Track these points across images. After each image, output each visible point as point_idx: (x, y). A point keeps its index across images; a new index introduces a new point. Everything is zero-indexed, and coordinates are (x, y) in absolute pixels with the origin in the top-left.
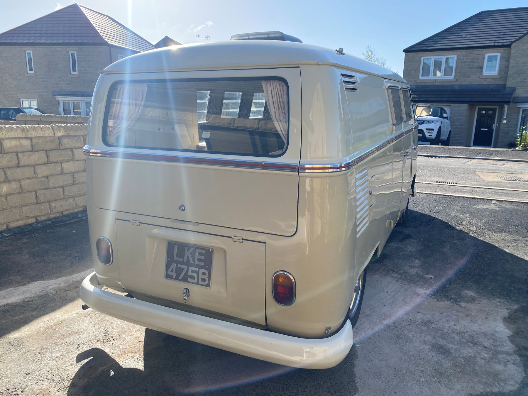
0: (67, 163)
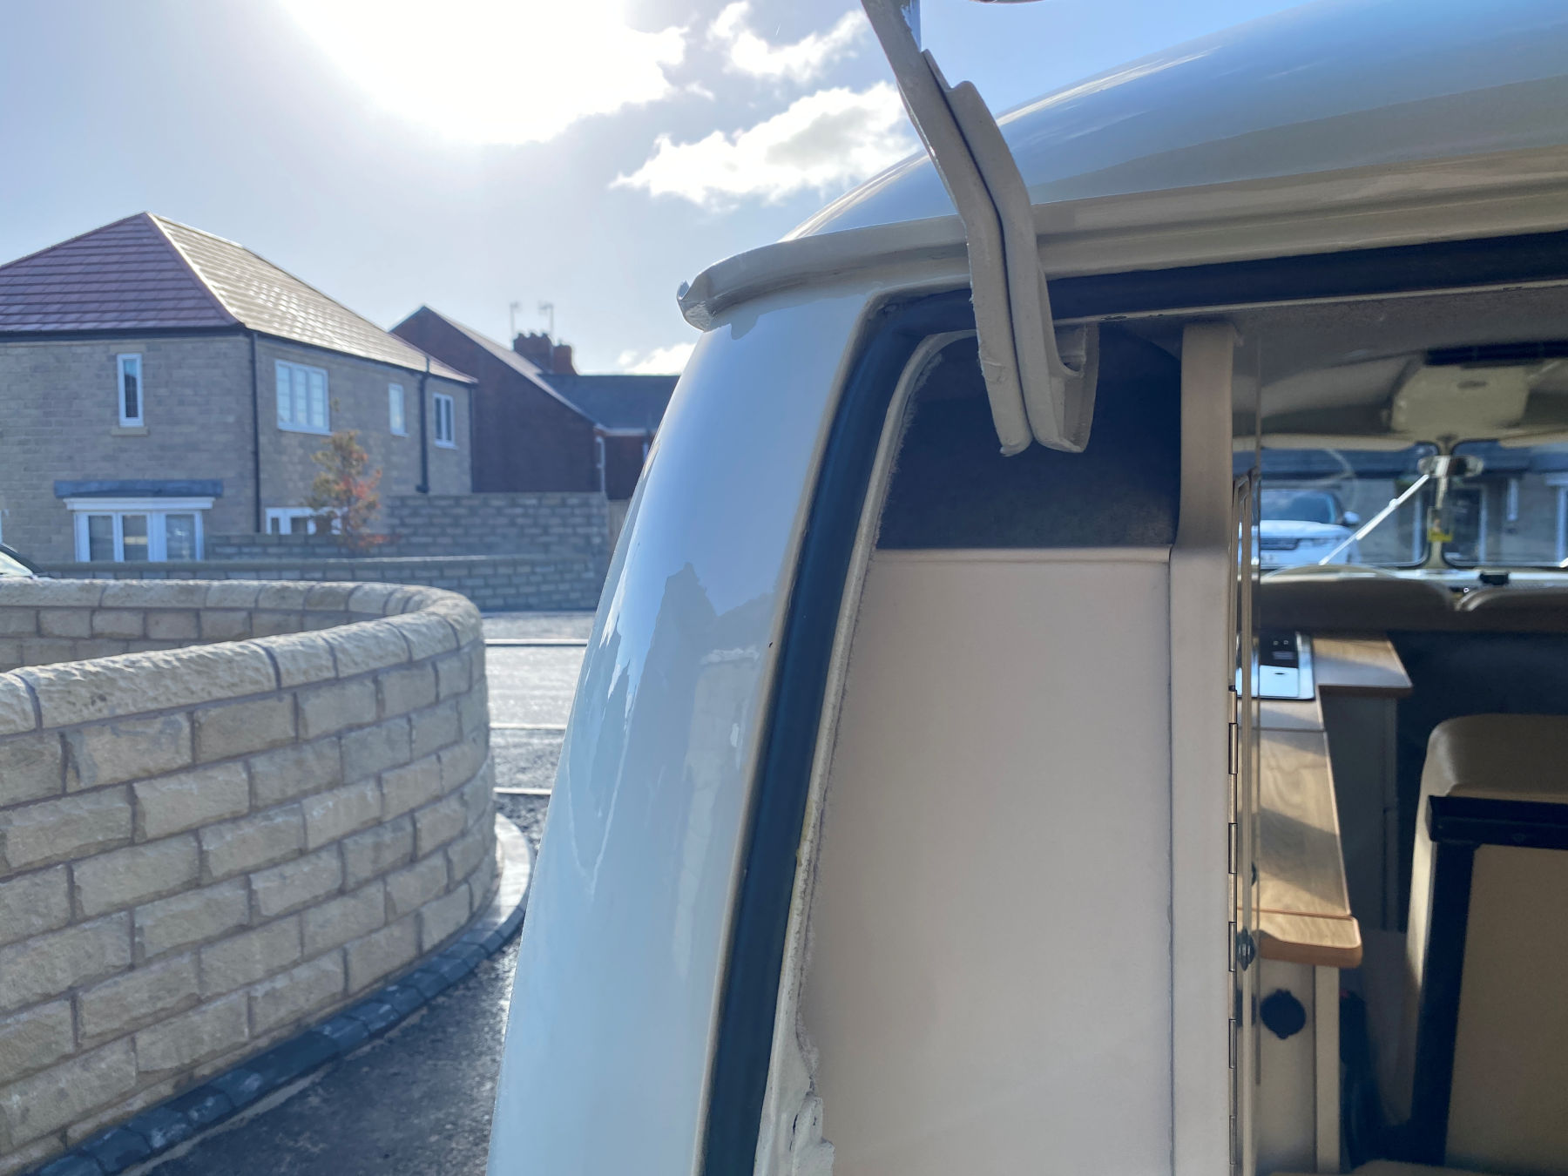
0: (102, 858)
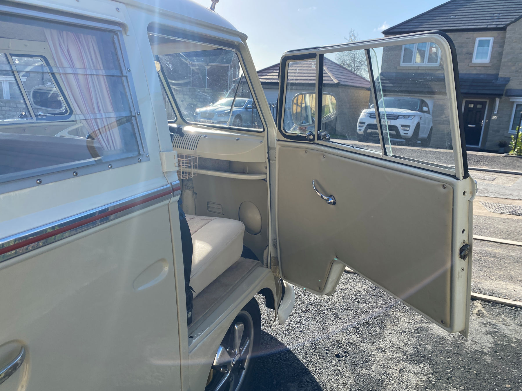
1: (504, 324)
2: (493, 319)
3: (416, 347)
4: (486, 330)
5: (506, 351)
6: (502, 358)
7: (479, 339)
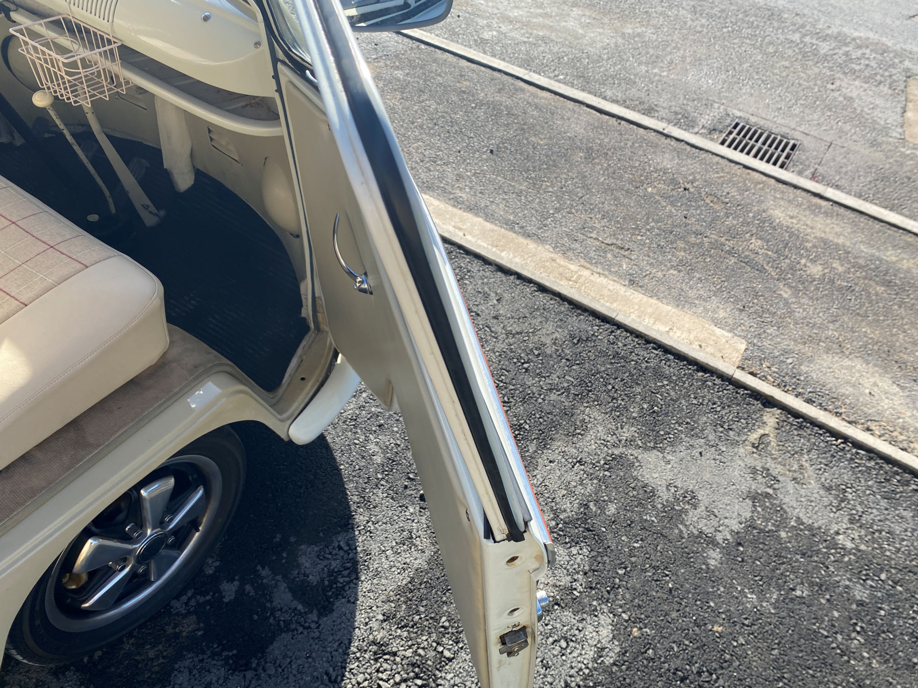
1: (794, 479)
2: (780, 463)
3: (586, 505)
4: (750, 488)
5: (761, 546)
6: (743, 561)
7: (724, 506)
